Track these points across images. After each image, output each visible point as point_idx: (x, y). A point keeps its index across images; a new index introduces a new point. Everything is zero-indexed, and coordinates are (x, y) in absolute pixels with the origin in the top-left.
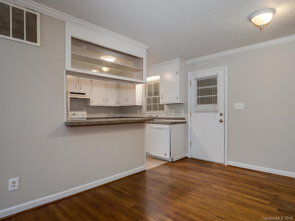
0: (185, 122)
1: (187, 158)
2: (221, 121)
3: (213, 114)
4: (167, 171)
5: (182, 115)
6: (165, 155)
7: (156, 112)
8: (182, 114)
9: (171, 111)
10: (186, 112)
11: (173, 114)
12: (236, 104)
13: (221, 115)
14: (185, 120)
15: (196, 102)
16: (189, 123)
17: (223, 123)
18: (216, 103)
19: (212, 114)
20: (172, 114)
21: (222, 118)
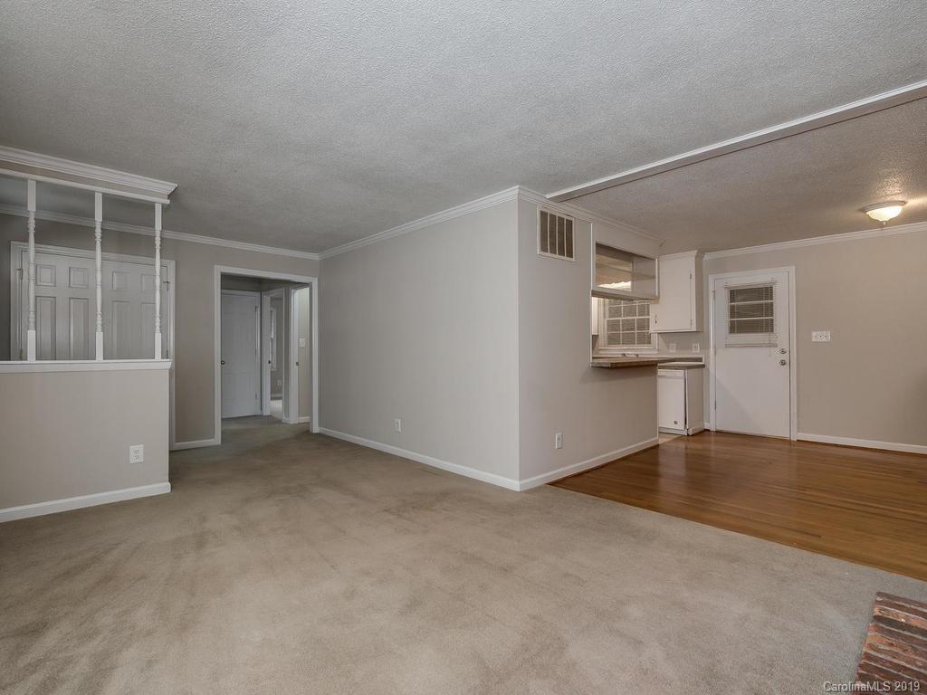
0: (703, 366)
1: (709, 430)
2: (783, 363)
3: (767, 349)
4: (682, 445)
5: (695, 353)
6: (676, 423)
7: (631, 347)
8: (694, 351)
9: (668, 347)
10: (705, 347)
11: (674, 351)
12: (814, 334)
13: (783, 352)
14: (701, 361)
15: (728, 331)
16: (711, 367)
17: (787, 367)
18: (772, 331)
19: (765, 351)
20: (671, 351)
21: (785, 357)
